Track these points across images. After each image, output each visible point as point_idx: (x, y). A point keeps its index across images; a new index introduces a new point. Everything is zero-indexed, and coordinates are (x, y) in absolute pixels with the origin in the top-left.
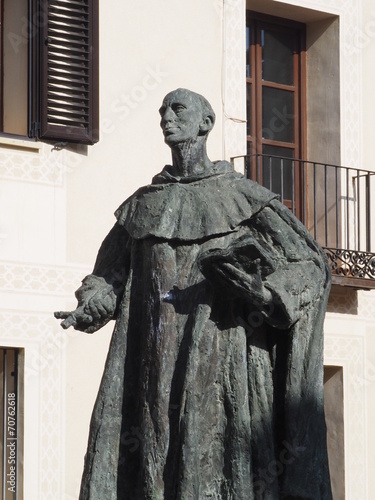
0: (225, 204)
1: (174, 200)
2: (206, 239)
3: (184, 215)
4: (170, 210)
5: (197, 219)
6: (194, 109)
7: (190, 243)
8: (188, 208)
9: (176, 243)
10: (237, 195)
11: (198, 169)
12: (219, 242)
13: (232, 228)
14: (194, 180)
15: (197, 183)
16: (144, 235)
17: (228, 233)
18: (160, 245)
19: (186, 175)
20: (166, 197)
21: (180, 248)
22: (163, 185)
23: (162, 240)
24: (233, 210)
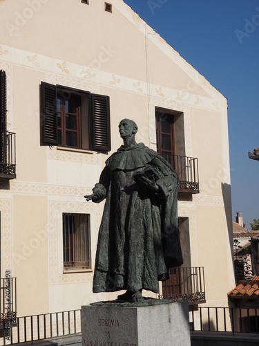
0: (142, 157)
1: (124, 156)
2: (136, 169)
3: (128, 161)
4: (123, 160)
5: (132, 162)
6: (130, 125)
7: (130, 170)
8: (129, 158)
9: (125, 171)
10: (146, 154)
11: (132, 145)
13: (144, 165)
14: (131, 149)
16: (115, 169)
17: (143, 167)
18: (120, 172)
19: (128, 148)
20: (122, 156)
21: (127, 173)
23: (121, 170)
24: (145, 159)
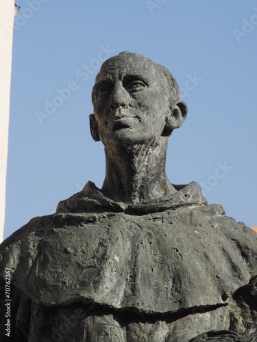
0: (211, 256)
1: (120, 241)
2: (184, 312)
3: (142, 269)
4: (116, 258)
5: (164, 278)
6: (158, 89)
7: (153, 318)
8: (147, 255)
9: (129, 316)
11: (156, 193)
12: (201, 321)
13: (224, 297)
14: (152, 211)
15: (158, 215)
16: (65, 298)
17: (219, 306)
18: (98, 319)
19: (136, 201)
20: (106, 237)
21: (134, 326)
22: (96, 215)
23: (105, 309)
24: (224, 268)
